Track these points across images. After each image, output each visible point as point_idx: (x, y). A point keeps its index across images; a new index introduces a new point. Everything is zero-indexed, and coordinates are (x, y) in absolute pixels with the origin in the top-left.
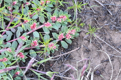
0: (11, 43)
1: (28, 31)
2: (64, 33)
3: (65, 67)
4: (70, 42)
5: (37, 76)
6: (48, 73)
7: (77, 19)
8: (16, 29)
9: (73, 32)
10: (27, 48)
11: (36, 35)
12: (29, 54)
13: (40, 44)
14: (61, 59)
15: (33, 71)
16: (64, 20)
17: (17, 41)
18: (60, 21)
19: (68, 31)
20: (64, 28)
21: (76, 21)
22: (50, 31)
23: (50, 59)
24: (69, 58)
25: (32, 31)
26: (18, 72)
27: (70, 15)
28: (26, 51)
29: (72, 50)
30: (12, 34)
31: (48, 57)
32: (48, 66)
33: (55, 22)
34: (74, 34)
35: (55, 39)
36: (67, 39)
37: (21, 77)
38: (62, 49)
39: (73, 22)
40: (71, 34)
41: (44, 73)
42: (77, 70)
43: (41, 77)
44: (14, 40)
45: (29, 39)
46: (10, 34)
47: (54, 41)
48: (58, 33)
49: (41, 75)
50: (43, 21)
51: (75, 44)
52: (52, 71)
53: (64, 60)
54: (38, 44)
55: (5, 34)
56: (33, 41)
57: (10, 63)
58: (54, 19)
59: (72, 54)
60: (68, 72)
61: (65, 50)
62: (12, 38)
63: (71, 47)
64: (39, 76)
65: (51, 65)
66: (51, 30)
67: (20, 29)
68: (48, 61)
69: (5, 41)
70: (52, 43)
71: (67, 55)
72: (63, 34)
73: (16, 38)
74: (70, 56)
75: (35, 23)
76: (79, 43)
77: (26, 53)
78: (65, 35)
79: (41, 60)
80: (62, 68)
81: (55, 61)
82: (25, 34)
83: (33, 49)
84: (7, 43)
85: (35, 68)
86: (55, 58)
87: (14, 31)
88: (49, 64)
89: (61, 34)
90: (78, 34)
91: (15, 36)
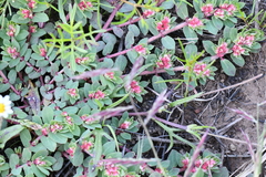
0: (114, 59)
1: (150, 34)
2: (229, 41)
3: (227, 117)
4: (241, 62)
5: (166, 133)
6: (191, 128)
7: (257, 14)
8: (125, 29)
9: (248, 41)
10: (147, 73)
11: (169, 43)
12: (150, 85)
13: (176, 64)
14: (218, 99)
15: (159, 122)
16: (229, 14)
17: (125, 55)
18: (220, 14)
19: (238, 39)
20: (230, 30)
21: (256, 18)
22: (199, 36)
23: (196, 97)
24: (237, 97)
25: (159, 35)
26: (126, 122)
27: (243, 4)
28: (144, 78)
29: (243, 79)
30: (115, 40)
31: (191, 93)
32: (191, 113)
33: (210, 18)
34: (250, 45)
35: (209, 55)
36: (235, 55)
37: (132, 135)
38: (223, 76)
39: (249, 20)
40: (244, 45)
41: (181, 127)
42: (257, 122)
43: (176, 136)
44: (120, 53)
45: (152, 51)
46: (110, 40)
47: (207, 59)
48: (216, 43)
49: (176, 133)
50: (183, 14)
51: (252, 66)
52: (198, 125)
53: (225, 101)
54: (171, 64)
55: (101, 39)
56: (160, 58)
57: (109, 102)
58: (209, 11)
59: (243, 89)
60: (233, 127)
61: (229, 80)
62: (115, 50)
63: (241, 73)
64: (172, 135)
65: (197, 111)
66: (201, 34)
67: (133, 31)
68: (191, 103)
69: (100, 55)
70: (201, 63)
71: (233, 90)
72: (226, 44)
73: (124, 48)
74: (239, 92)
75: (167, 17)
76: (259, 66)
77: (146, 83)
78: (231, 46)
79: (175, 99)
80: (220, 119)
81: (205, 103)
82: (144, 42)
83: (160, 75)
84: (105, 59)
85: (163, 116)
86: (207, 97)
87: (120, 33)
88: (193, 110)
89: (222, 44)
90: (259, 46)
91: (121, 45)
